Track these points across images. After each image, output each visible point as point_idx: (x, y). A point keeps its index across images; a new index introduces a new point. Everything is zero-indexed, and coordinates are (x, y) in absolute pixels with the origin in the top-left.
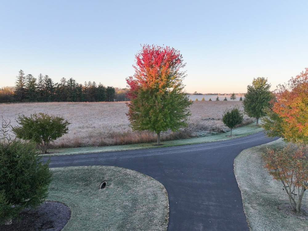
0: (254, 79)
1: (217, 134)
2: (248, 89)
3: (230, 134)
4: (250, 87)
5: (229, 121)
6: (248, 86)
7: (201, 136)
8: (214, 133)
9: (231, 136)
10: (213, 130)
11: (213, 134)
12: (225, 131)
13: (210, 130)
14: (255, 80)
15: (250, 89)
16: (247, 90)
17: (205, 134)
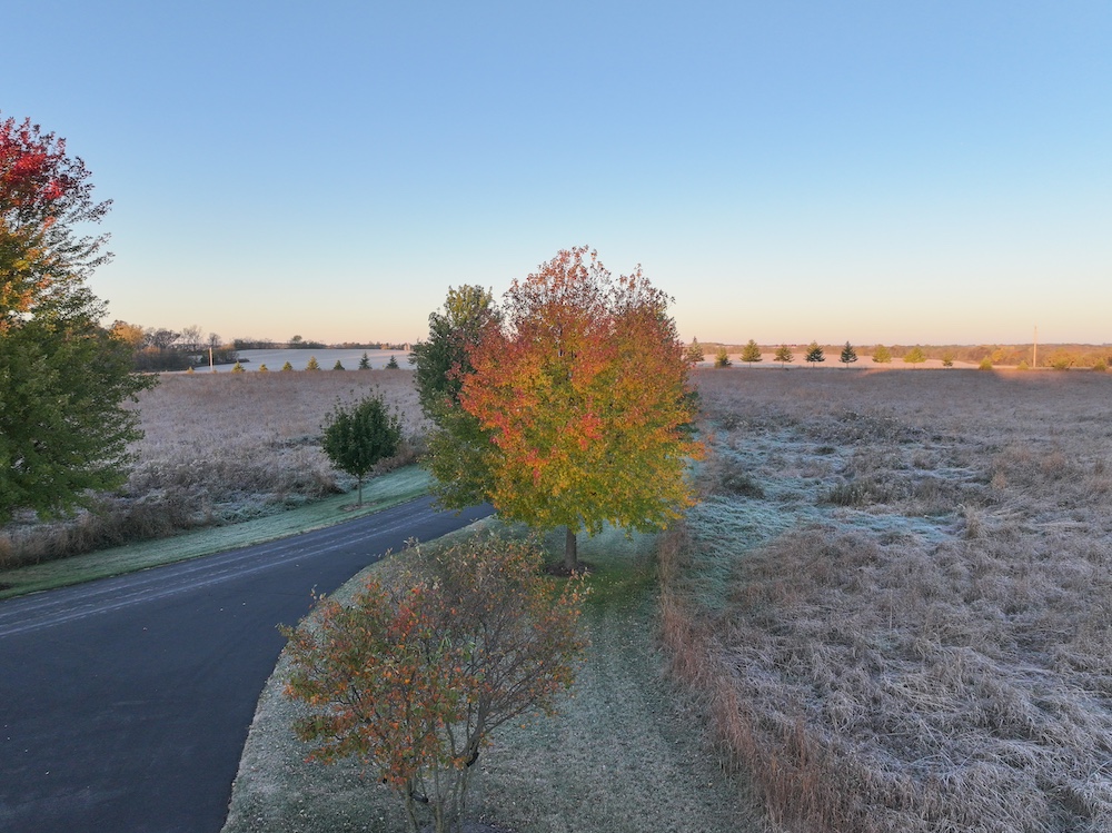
0: (451, 292)
1: (308, 503)
2: (434, 328)
3: (356, 501)
4: (439, 319)
5: (344, 449)
6: (433, 316)
7: (233, 519)
8: (297, 497)
9: (360, 505)
10: (299, 486)
11: (291, 506)
12: (344, 488)
13: (282, 491)
14: (454, 296)
15: (439, 326)
16: (429, 329)
17: (258, 507)
